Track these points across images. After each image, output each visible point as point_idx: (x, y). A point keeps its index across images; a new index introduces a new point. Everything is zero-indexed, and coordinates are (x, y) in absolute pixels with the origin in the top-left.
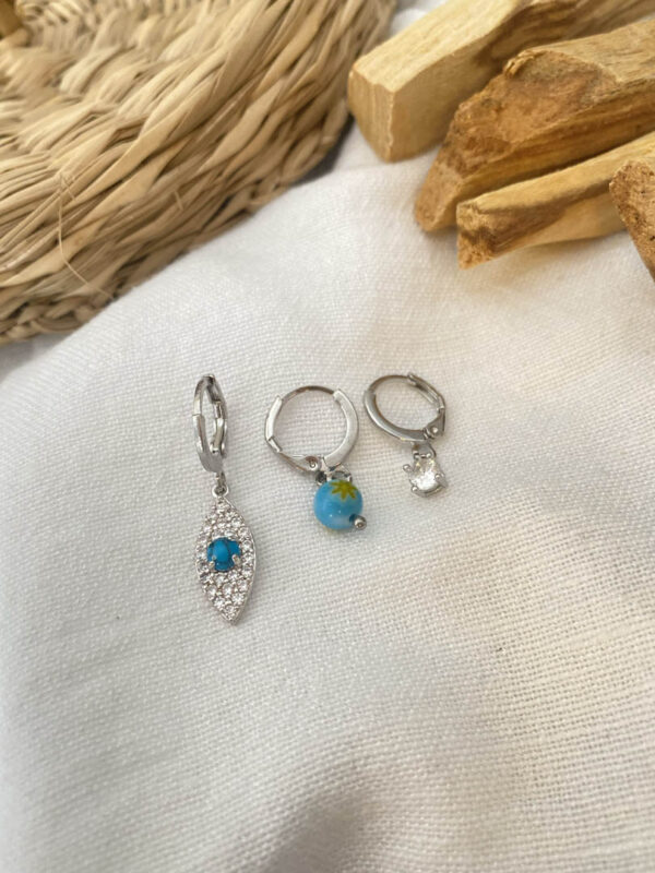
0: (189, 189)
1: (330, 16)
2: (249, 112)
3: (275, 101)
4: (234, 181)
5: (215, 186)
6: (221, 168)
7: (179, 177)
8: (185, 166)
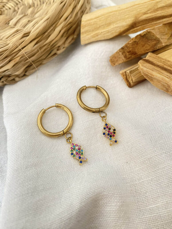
0: (42, 48)
1: (75, 7)
2: (56, 30)
3: (62, 27)
4: (53, 46)
5: (48, 48)
6: (50, 43)
7: (39, 45)
8: (41, 43)
